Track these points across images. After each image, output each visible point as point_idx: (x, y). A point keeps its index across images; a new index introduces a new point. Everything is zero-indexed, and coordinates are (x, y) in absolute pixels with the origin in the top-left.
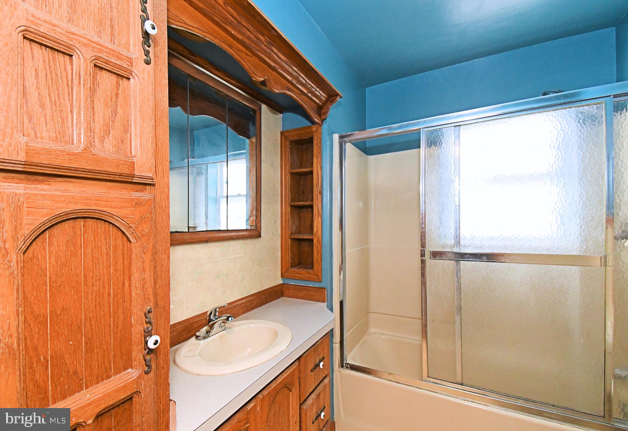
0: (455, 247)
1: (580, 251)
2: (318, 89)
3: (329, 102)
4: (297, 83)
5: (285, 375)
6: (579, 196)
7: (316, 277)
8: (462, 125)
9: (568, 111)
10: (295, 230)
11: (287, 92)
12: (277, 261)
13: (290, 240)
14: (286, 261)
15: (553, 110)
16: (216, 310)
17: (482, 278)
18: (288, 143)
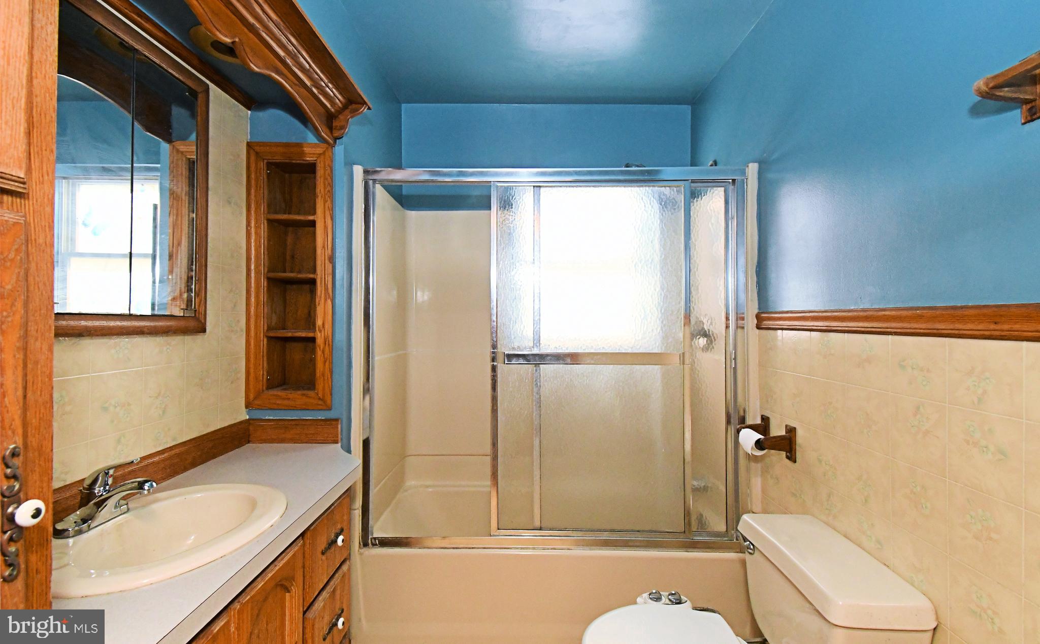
0: (535, 347)
1: (661, 348)
2: (330, 85)
3: (347, 112)
4: (295, 66)
5: (280, 564)
6: (661, 287)
7: (320, 402)
8: (543, 186)
9: (652, 190)
10: (276, 323)
11: (273, 74)
12: (238, 379)
13: (265, 340)
14: (256, 378)
15: (638, 186)
16: (107, 474)
17: (565, 386)
18: (262, 165)
